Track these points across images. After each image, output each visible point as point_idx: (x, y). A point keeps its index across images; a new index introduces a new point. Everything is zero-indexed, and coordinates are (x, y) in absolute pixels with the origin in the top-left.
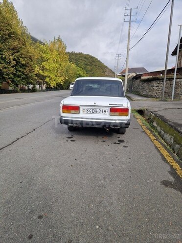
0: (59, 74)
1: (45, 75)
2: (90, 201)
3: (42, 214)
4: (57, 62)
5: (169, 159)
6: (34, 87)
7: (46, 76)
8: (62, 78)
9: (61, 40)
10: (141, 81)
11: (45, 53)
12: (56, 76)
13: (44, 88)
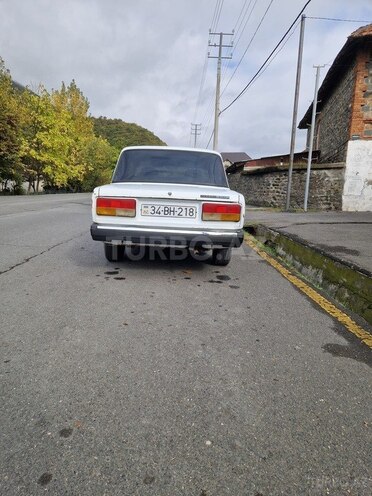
0: (73, 159)
1: (43, 159)
2: (180, 390)
3: (69, 424)
4: (69, 134)
5: (327, 306)
6: (18, 185)
7: (44, 163)
8: (80, 168)
9: (78, 90)
10: (243, 175)
11: (42, 113)
12: (67, 163)
13: (41, 189)
